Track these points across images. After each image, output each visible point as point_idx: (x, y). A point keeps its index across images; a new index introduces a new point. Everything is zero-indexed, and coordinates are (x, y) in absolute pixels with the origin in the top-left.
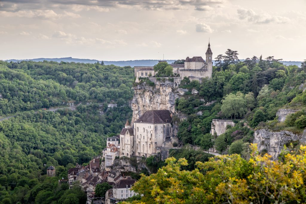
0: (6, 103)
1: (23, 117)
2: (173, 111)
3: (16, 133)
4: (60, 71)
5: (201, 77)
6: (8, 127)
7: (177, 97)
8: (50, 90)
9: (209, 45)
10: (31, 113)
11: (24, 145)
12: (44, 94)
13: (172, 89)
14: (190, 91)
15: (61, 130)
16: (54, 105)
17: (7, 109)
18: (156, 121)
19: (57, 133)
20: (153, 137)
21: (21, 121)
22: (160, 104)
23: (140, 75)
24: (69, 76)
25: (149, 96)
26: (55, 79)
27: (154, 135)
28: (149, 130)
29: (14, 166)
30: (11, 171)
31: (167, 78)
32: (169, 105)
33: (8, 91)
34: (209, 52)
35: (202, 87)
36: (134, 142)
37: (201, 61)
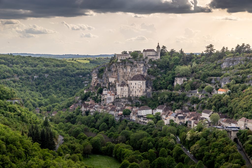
2: (146, 75)
5: (156, 59)
7: (147, 68)
9: (158, 44)
13: (144, 64)
14: (153, 65)
16: (8, 77)
20: (142, 87)
22: (137, 72)
27: (142, 86)
28: (139, 84)
32: (143, 72)
36: (129, 90)
37: (154, 51)
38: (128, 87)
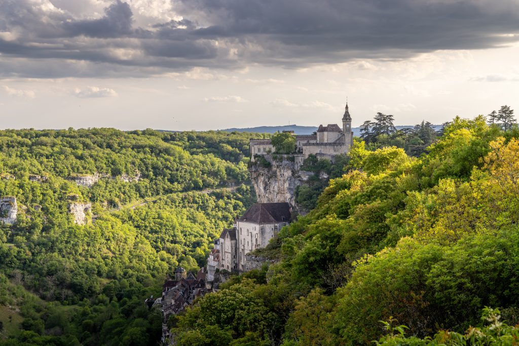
0: (146, 183)
1: (166, 202)
2: (293, 203)
3: (150, 223)
4: (225, 143)
5: (335, 153)
6: (140, 215)
7: (298, 183)
8: (206, 168)
9: (347, 107)
10: (177, 195)
11: (158, 238)
12: (196, 172)
13: (292, 171)
14: (317, 175)
15: (214, 217)
16: (208, 186)
17: (146, 192)
18: (264, 220)
19: (208, 222)
20: (259, 244)
21: (162, 207)
22: (278, 193)
23: (256, 152)
24: (234, 149)
25: (263, 182)
26: (217, 153)
27: (259, 240)
28: (254, 233)
29: (132, 268)
30: (127, 275)
31: (285, 156)
32: (288, 196)
33: (150, 169)
34: (347, 118)
35: (333, 170)
36: (236, 249)
37: (336, 131)
38: (234, 242)
